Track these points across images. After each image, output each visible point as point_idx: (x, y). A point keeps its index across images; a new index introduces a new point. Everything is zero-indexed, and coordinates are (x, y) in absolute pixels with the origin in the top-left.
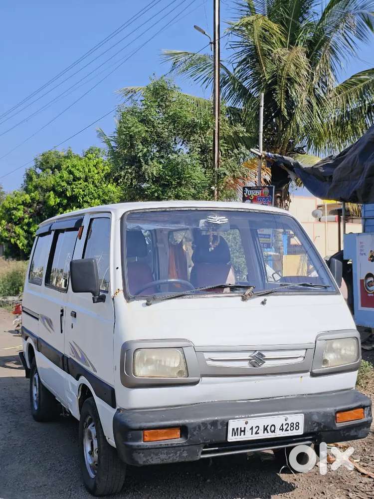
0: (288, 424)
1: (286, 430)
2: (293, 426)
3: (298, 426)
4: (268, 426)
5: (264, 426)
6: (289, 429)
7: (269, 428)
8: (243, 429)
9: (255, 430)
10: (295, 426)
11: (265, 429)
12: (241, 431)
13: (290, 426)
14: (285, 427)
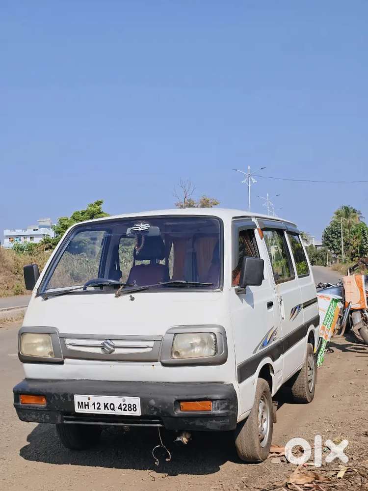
0: (126, 405)
1: (124, 410)
2: (130, 407)
3: (135, 408)
4: (107, 404)
5: (104, 404)
6: (127, 409)
7: (108, 406)
8: (86, 404)
9: (97, 406)
10: (132, 407)
11: (106, 406)
12: (85, 405)
13: (127, 407)
14: (123, 407)
